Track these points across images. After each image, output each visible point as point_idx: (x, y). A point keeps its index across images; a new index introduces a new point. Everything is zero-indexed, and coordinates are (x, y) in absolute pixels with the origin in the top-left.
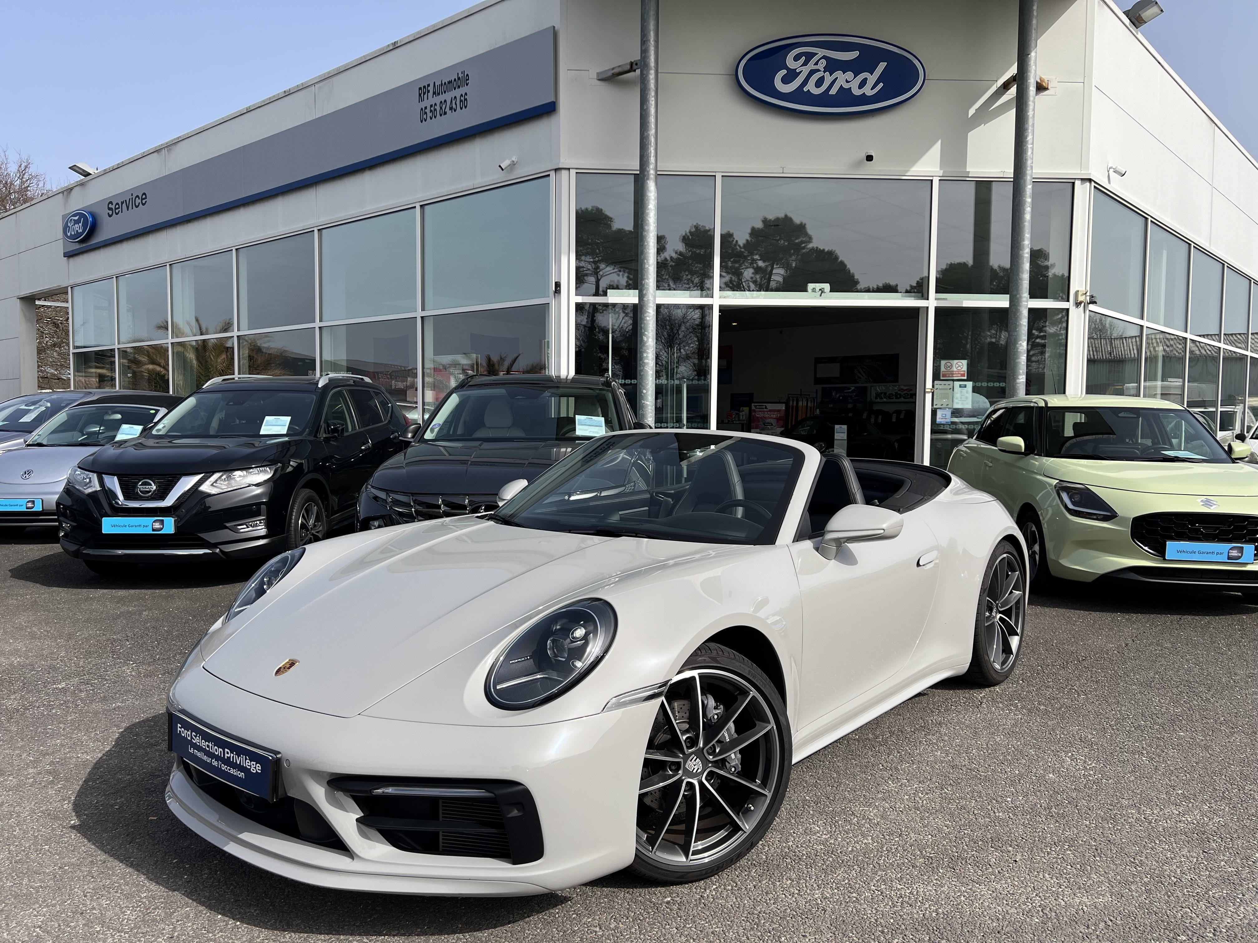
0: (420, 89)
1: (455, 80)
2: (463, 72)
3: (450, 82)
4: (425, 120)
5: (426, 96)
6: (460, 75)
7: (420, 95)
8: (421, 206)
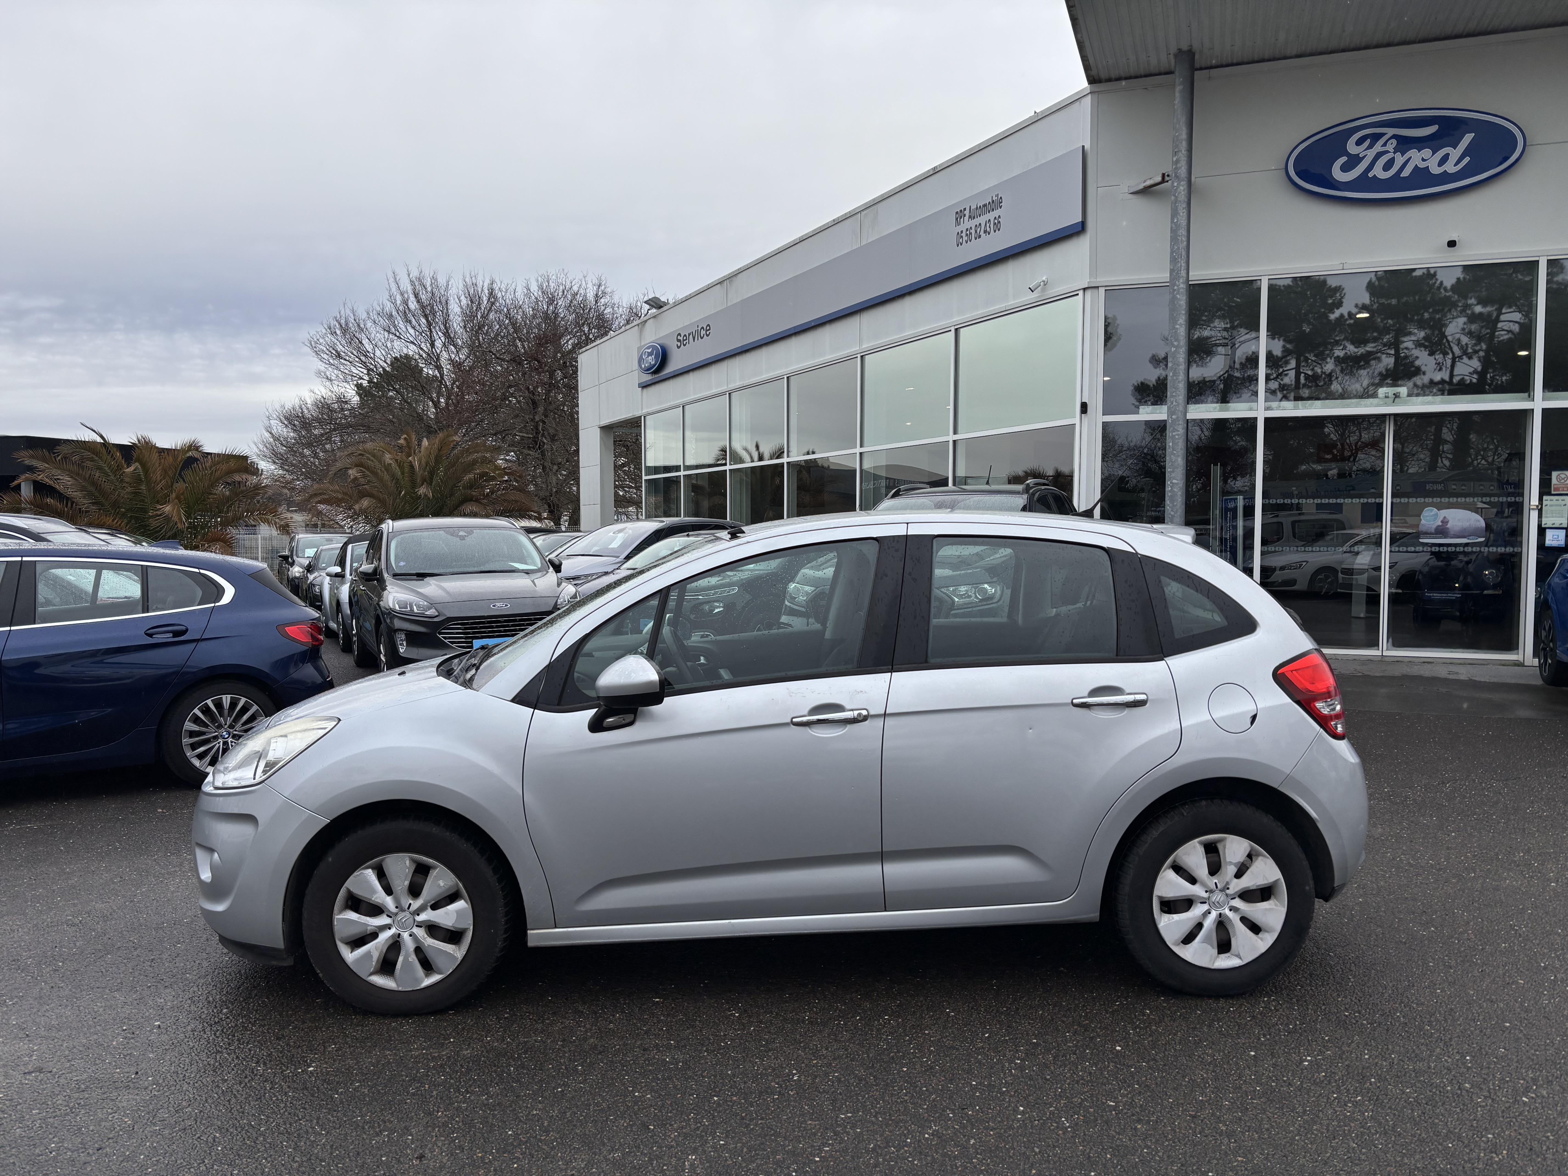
0: (957, 213)
1: (989, 203)
2: (997, 195)
3: (985, 205)
4: (961, 244)
5: (962, 220)
6: (994, 199)
7: (957, 219)
8: (956, 330)
